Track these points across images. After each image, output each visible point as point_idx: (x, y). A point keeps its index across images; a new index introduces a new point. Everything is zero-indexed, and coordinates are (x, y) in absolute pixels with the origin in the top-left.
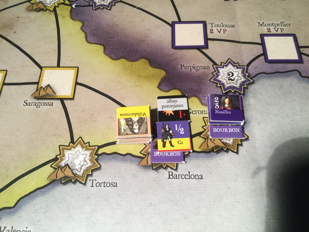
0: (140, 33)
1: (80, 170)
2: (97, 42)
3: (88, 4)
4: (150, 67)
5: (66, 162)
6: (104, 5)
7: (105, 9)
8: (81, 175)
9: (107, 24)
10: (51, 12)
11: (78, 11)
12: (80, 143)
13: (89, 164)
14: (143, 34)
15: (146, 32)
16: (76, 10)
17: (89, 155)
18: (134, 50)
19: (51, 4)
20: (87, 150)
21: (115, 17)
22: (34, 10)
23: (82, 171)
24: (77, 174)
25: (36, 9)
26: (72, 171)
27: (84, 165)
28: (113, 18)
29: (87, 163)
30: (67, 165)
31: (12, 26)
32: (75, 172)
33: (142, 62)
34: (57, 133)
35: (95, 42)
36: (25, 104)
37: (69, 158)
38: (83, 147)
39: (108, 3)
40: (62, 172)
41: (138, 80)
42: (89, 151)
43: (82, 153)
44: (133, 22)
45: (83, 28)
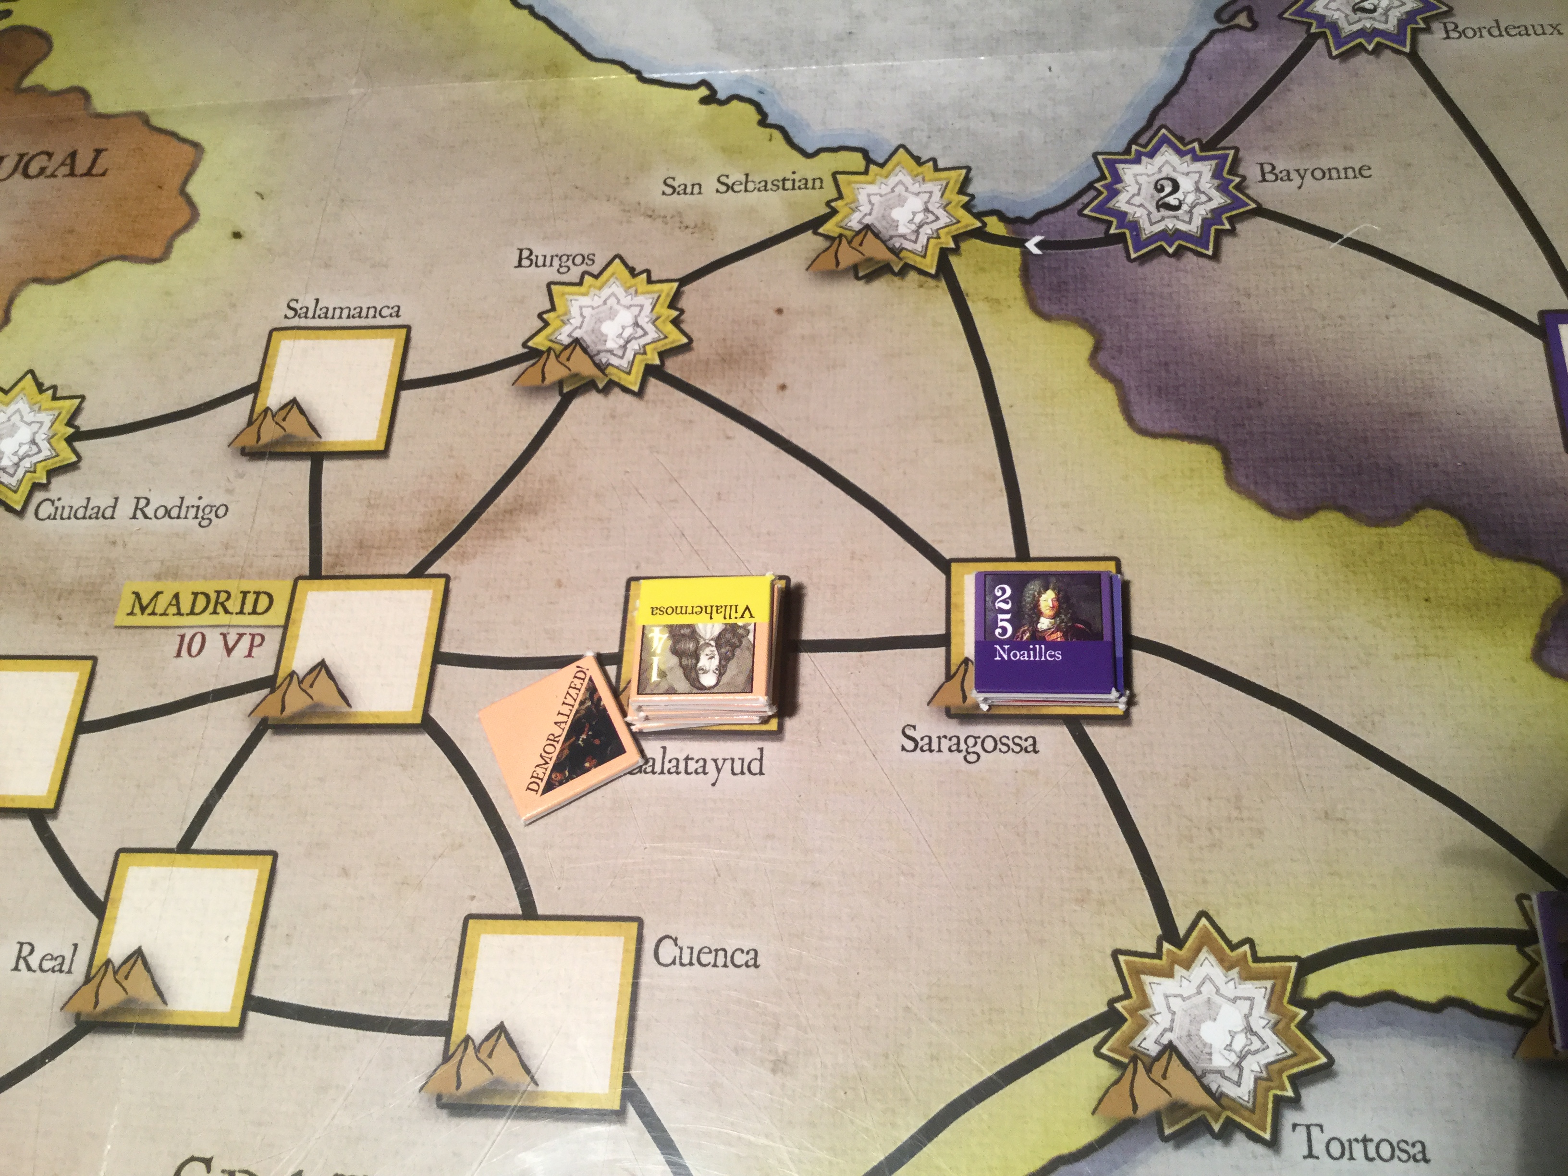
0: (1392, 375)
1: (1235, 1078)
2: (1184, 431)
3: (1098, 232)
4: (1475, 553)
5: (1162, 1035)
6: (1178, 234)
7: (1189, 255)
8: (1246, 1098)
9: (1212, 333)
10: (932, 282)
11: (1059, 268)
12: (1205, 941)
13: (1275, 1049)
14: (1404, 381)
15: (1417, 368)
16: (1046, 264)
17: (1265, 1003)
18: (1377, 464)
19: (923, 239)
20: (1248, 976)
21: (1249, 296)
22: (846, 271)
23: (1248, 1082)
24: (1227, 1096)
25: (855, 268)
26: (1199, 1079)
27: (1249, 1052)
28: (1239, 303)
29: (1263, 1042)
30: (1170, 1049)
31: (763, 353)
32: (1214, 1083)
33: (1427, 526)
34: (1089, 891)
35: (1175, 431)
36: (910, 745)
37: (1174, 1013)
38: (1227, 965)
39: (1197, 222)
40: (1153, 1081)
41: (1427, 621)
42: (1258, 983)
43: (1229, 990)
44: (1341, 317)
45: (1102, 357)
